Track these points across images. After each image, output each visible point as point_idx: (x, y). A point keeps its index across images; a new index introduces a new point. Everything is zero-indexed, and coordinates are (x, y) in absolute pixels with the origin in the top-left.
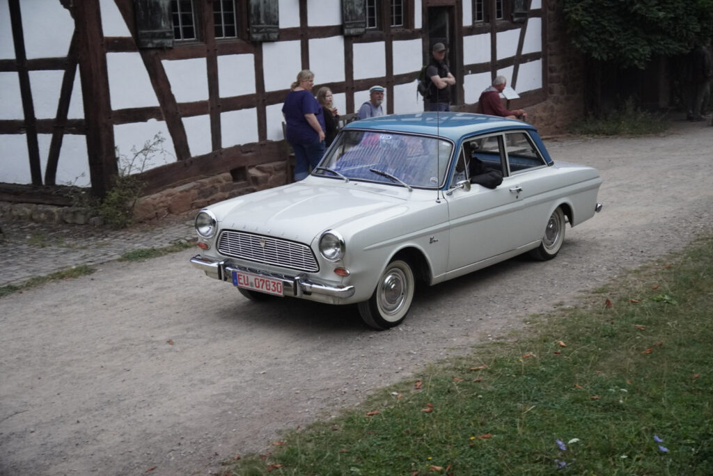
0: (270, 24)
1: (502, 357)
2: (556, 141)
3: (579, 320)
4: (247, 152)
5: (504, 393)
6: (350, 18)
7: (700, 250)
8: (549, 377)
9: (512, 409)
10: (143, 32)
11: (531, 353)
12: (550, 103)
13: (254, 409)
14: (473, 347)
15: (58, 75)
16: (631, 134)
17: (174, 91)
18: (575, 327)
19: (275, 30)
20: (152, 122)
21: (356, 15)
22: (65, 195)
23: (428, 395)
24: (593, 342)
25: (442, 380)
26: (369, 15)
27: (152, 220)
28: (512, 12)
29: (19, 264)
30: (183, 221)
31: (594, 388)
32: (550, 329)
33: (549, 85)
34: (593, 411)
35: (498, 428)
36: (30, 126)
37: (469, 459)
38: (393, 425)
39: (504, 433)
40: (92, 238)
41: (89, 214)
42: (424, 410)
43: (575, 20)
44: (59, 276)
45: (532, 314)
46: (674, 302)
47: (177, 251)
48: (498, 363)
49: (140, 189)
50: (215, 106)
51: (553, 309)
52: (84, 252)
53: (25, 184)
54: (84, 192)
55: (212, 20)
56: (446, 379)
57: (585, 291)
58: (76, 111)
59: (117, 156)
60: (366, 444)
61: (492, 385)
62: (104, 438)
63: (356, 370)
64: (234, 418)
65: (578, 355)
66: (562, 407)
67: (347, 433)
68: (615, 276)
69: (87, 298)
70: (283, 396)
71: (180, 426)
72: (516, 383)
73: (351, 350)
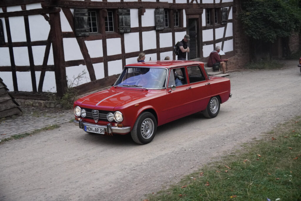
0: (127, 26)
1: (235, 161)
2: (240, 72)
3: (264, 145)
5: (239, 177)
6: (158, 23)
8: (256, 170)
9: (243, 184)
10: (77, 29)
11: (247, 160)
12: (236, 56)
13: (133, 185)
14: (221, 157)
15: (44, 47)
16: (269, 68)
17: (89, 53)
18: (263, 148)
19: (129, 28)
20: (81, 65)
21: (161, 22)
22: (46, 96)
23: (206, 178)
24: (272, 155)
25: (211, 172)
26: (166, 22)
28: (221, 21)
29: (29, 124)
31: (276, 175)
32: (253, 149)
33: (236, 49)
34: (278, 185)
35: (239, 193)
36: (32, 68)
38: (194, 191)
39: (241, 195)
40: (57, 113)
41: (56, 103)
42: (206, 185)
43: (246, 23)
44: (46, 129)
45: (244, 143)
48: (234, 164)
49: (76, 93)
50: (106, 59)
51: (252, 141)
52: (55, 119)
53: (30, 91)
54: (54, 95)
55: (104, 25)
56: (213, 171)
57: (264, 133)
58: (51, 62)
59: (67, 80)
60: (184, 200)
61: (233, 174)
62: (71, 198)
63: (174, 167)
64: (125, 189)
65: (267, 160)
66: (264, 183)
67: (175, 196)
68: (275, 126)
69: (58, 138)
70: (145, 179)
71: (103, 193)
72: (243, 172)
73: (170, 159)
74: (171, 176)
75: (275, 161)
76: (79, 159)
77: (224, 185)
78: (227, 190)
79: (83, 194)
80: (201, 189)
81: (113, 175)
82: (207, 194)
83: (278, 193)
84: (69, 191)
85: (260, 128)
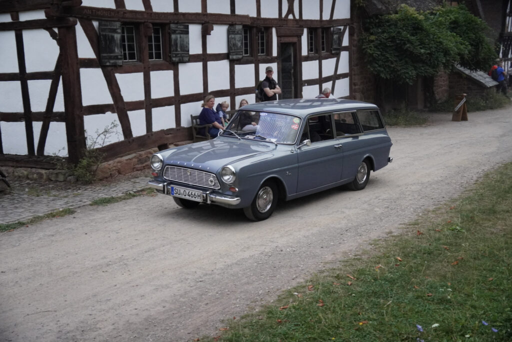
0: (184, 51)
1: (361, 268)
3: (406, 243)
4: (168, 134)
5: (370, 293)
6: (233, 49)
7: (470, 198)
8: (396, 281)
9: (377, 303)
10: (104, 55)
11: (380, 265)
13: (201, 306)
14: (340, 261)
15: (49, 82)
16: (406, 125)
17: (123, 94)
18: (404, 248)
19: (187, 55)
20: (109, 114)
21: (237, 46)
22: (51, 162)
23: (319, 294)
24: (418, 257)
25: (326, 284)
26: (245, 47)
27: (108, 179)
28: (332, 47)
29: (24, 208)
30: (129, 179)
31: (427, 289)
32: (389, 249)
33: (353, 94)
34: (431, 304)
35: (371, 316)
36: (28, 116)
37: (357, 339)
38: (300, 315)
39: (375, 320)
40: (70, 190)
41: (67, 174)
42: (318, 305)
43: (370, 53)
44: (52, 215)
45: (373, 239)
46: (464, 231)
47: (128, 199)
48: (361, 272)
49: (101, 157)
50: (149, 104)
51: (387, 236)
52: (66, 200)
53: (24, 155)
54: (64, 160)
55: (147, 48)
56: (328, 284)
57: (404, 224)
58: (59, 106)
59: (86, 136)
60: (285, 329)
61: (361, 287)
62: (101, 327)
63: (265, 277)
64: (188, 312)
65: (411, 266)
66: (409, 301)
67: (270, 322)
68: (420, 214)
69: (73, 230)
70: (219, 296)
71: (152, 317)
72: (376, 285)
73: (258, 264)
74: (261, 291)
75: (424, 268)
76: (110, 265)
77: (346, 304)
78: (352, 313)
79: (120, 319)
80: (312, 311)
81: (168, 290)
82: (322, 319)
83: (432, 317)
84: (95, 314)
85: (397, 216)
